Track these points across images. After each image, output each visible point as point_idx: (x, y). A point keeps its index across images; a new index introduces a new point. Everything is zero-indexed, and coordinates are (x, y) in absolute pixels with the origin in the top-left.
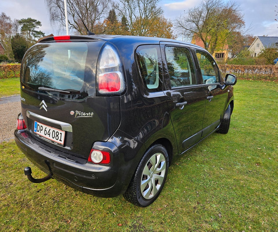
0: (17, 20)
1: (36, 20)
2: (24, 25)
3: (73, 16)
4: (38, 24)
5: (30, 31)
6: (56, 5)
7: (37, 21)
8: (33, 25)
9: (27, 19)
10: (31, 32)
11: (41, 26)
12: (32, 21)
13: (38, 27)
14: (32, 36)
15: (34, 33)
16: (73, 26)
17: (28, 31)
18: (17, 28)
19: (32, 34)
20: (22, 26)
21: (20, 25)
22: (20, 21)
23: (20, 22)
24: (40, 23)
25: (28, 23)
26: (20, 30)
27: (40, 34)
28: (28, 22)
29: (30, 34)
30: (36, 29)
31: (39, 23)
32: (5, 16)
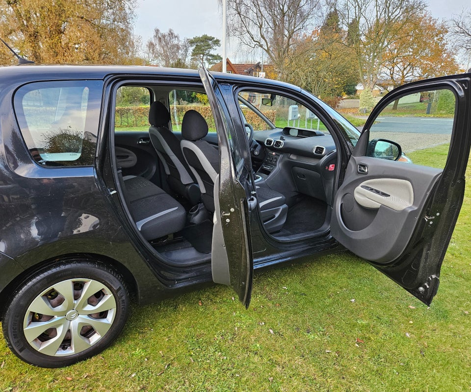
0: (188, 39)
1: (213, 38)
2: (197, 45)
3: (261, 27)
4: (217, 44)
5: (204, 55)
6: (235, 12)
7: (215, 39)
8: (208, 45)
9: (201, 36)
10: (205, 57)
11: (219, 46)
12: (208, 39)
13: (215, 47)
14: (206, 62)
15: (209, 57)
16: (258, 43)
17: (202, 55)
18: (186, 51)
19: (207, 59)
20: (194, 47)
21: (191, 46)
22: (192, 40)
23: (192, 42)
24: (219, 41)
25: (202, 43)
26: (191, 54)
27: (216, 59)
28: (203, 41)
29: (204, 59)
30: (212, 52)
31: (217, 42)
32: (172, 34)
